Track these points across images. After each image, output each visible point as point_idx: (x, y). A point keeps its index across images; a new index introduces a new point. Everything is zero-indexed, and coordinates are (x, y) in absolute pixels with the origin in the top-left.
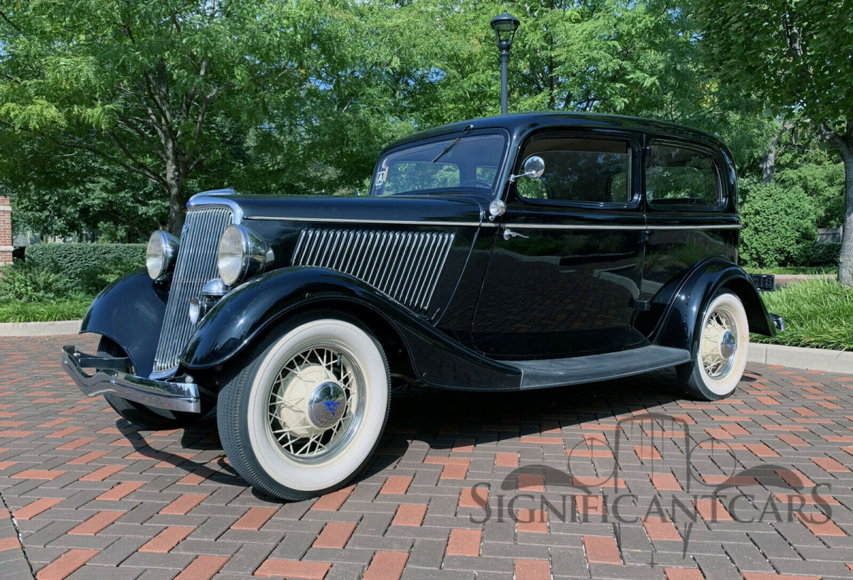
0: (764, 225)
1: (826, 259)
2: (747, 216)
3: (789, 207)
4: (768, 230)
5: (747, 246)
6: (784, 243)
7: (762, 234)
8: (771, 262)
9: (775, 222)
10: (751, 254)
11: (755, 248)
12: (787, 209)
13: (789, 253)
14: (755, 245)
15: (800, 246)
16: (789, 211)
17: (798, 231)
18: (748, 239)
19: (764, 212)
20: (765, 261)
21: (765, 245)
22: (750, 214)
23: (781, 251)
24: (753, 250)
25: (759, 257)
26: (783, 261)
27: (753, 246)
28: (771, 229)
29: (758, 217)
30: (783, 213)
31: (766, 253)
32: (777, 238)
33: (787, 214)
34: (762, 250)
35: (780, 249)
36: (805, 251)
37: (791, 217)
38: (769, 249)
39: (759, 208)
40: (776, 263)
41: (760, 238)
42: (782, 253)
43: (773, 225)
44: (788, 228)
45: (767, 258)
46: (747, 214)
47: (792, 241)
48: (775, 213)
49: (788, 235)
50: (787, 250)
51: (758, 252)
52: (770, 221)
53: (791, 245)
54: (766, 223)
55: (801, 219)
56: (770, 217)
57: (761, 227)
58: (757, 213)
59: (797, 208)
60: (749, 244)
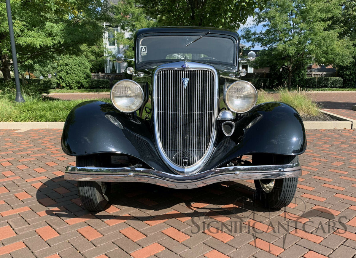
0: (70, 71)
1: (97, 86)
2: (62, 66)
3: (80, 63)
4: (72, 73)
5: (64, 80)
6: (79, 79)
7: (70, 75)
8: (75, 87)
9: (75, 69)
10: (66, 84)
11: (68, 81)
12: (80, 64)
13: (82, 83)
14: (67, 79)
15: (86, 80)
16: (80, 65)
17: (85, 74)
18: (64, 77)
19: (70, 65)
20: (72, 87)
21: (72, 79)
22: (63, 65)
23: (78, 82)
24: (67, 82)
25: (70, 85)
26: (79, 87)
27: (66, 80)
28: (73, 73)
29: (67, 67)
30: (77, 65)
31: (72, 83)
32: (76, 76)
33: (79, 66)
34: (71, 82)
35: (78, 81)
36: (88, 83)
37: (81, 68)
38: (73, 82)
39: (67, 63)
40: (77, 88)
41: (69, 76)
42: (79, 83)
43: (74, 71)
44: (80, 72)
45: (73, 85)
46: (61, 65)
47: (83, 78)
48: (74, 66)
49: (81, 75)
50: (81, 82)
51: (69, 83)
52: (73, 69)
53: (82, 80)
54: (71, 70)
55: (85, 69)
56: (73, 67)
57: (69, 71)
58: (66, 65)
59: (83, 64)
60: (64, 79)
